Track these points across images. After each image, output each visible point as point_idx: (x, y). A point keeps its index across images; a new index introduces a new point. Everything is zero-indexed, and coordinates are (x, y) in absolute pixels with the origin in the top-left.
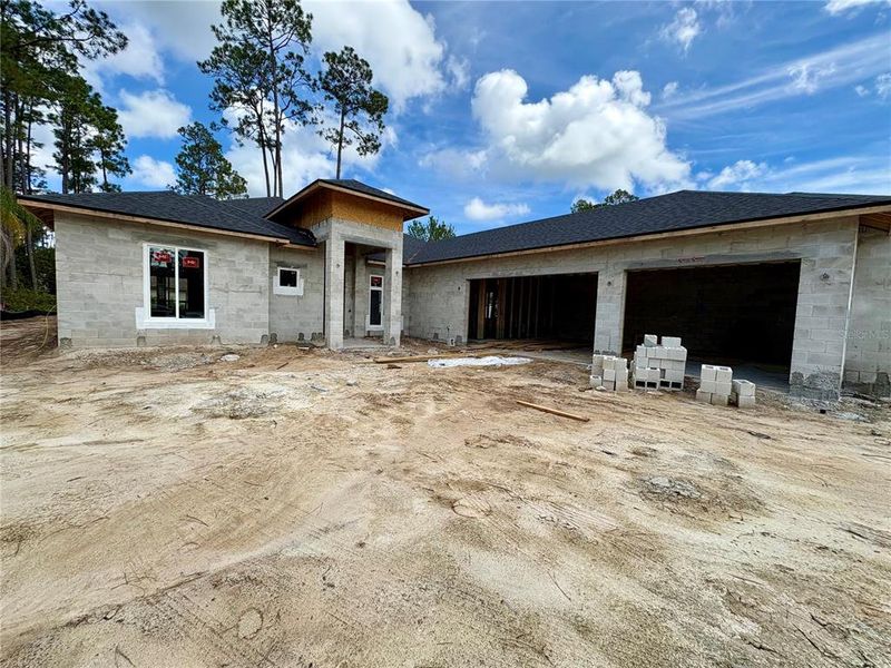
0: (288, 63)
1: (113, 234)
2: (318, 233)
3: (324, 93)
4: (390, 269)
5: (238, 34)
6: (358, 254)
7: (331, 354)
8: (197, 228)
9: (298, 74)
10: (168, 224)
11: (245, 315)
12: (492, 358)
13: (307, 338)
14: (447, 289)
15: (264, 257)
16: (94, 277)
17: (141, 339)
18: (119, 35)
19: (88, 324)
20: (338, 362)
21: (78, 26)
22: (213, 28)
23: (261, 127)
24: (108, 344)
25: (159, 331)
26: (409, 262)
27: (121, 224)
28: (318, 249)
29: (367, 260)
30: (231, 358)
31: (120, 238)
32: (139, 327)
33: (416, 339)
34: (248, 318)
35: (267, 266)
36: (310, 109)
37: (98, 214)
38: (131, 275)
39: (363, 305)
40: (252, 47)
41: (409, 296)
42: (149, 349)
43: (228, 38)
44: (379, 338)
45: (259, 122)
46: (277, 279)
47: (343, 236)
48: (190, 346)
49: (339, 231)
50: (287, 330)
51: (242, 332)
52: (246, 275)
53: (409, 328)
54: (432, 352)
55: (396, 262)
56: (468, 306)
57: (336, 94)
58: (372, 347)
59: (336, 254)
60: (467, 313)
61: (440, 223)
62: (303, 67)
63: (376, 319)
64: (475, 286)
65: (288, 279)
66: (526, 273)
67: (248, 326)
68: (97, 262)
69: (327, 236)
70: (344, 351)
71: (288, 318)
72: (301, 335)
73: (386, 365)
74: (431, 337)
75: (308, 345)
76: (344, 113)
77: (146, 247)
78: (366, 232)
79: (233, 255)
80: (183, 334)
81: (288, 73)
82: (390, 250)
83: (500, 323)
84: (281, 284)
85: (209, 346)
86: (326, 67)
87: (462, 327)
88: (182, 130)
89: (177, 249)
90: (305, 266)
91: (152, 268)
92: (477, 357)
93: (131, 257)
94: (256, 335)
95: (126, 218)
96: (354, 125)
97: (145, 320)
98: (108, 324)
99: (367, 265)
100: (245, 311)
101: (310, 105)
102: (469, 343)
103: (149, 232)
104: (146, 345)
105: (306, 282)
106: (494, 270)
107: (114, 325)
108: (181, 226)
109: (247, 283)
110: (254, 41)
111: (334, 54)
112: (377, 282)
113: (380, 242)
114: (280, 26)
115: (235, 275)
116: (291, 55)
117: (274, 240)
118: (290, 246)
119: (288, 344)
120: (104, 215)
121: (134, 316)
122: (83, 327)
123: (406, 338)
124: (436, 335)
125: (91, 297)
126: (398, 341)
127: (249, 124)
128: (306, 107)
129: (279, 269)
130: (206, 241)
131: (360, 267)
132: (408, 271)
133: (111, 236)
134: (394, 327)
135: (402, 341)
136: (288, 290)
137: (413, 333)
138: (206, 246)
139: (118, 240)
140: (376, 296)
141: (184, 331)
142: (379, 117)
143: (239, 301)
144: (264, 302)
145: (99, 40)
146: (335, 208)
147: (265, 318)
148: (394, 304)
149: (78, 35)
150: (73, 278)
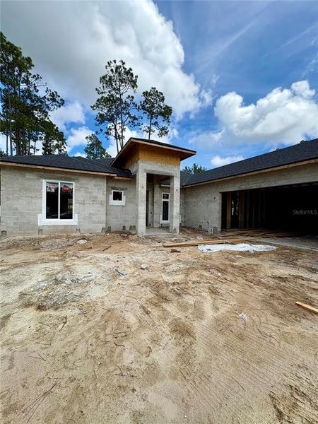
0: (127, 100)
1: (29, 176)
2: (133, 170)
3: (143, 111)
4: (173, 188)
5: (107, 90)
6: (155, 181)
7: (138, 240)
8: (68, 170)
9: (132, 105)
10: (53, 169)
11: (93, 217)
12: (244, 245)
13: (127, 229)
14: (207, 199)
15: (103, 184)
16: (18, 198)
17: (40, 231)
18: (61, 100)
19: (15, 223)
20: (141, 246)
21: (48, 99)
22: (97, 89)
23: (116, 130)
24: (24, 234)
25: (49, 226)
26: (184, 184)
27: (32, 170)
28: (132, 178)
29: (160, 184)
30: (82, 242)
31: (32, 177)
32: (39, 224)
33: (189, 228)
34: (95, 218)
35: (105, 190)
36: (137, 119)
37: (19, 165)
38: (36, 197)
39: (158, 210)
40: (112, 96)
41: (184, 204)
42: (44, 236)
43: (102, 93)
44: (167, 228)
45: (115, 128)
46: (111, 196)
47: (145, 170)
48: (65, 234)
49: (144, 167)
50: (116, 224)
51: (91, 226)
52: (94, 194)
53: (184, 222)
54: (200, 238)
55: (177, 184)
56: (221, 209)
57: (148, 111)
58: (163, 234)
59: (142, 181)
60: (220, 212)
61: (199, 167)
62: (134, 101)
63: (166, 217)
64: (225, 196)
65: (117, 196)
66: (264, 185)
67: (94, 222)
68: (20, 190)
69: (137, 171)
70: (147, 237)
71: (117, 218)
72: (124, 227)
73: (170, 249)
74: (197, 227)
75: (126, 233)
76: (152, 118)
77: (44, 182)
78: (159, 167)
79: (88, 184)
80: (61, 228)
81: (128, 105)
82: (173, 177)
83: (241, 218)
84: (114, 199)
85: (74, 234)
86: (144, 99)
87: (218, 222)
88: (87, 138)
89: (59, 182)
90: (126, 189)
91: (47, 192)
92: (232, 244)
93: (37, 187)
94: (99, 228)
95: (33, 167)
96: (156, 124)
97: (43, 220)
98: (24, 224)
99: (160, 187)
100: (93, 215)
101: (137, 117)
102: (222, 231)
103: (45, 173)
104: (42, 234)
105: (127, 197)
106: (238, 185)
107: (27, 223)
108: (60, 169)
109: (94, 199)
110: (113, 92)
111: (147, 92)
112: (166, 197)
113: (166, 173)
114: (124, 84)
115: (88, 195)
116: (129, 96)
117: (108, 174)
118: (117, 178)
119: (116, 232)
120: (22, 165)
121: (37, 219)
122: (12, 225)
123: (183, 228)
124: (200, 226)
125: (17, 209)
126: (178, 230)
127: (111, 129)
128: (135, 118)
129: (113, 191)
130: (73, 177)
131: (157, 189)
132: (183, 189)
133: (27, 177)
134: (175, 222)
135: (181, 230)
136: (117, 202)
137: (187, 225)
138: (74, 180)
139: (30, 179)
140: (166, 204)
141: (61, 226)
142: (168, 117)
143: (91, 209)
144: (103, 210)
145: (54, 103)
146: (141, 155)
147: (104, 218)
148: (176, 209)
149: (47, 103)
150: (8, 199)
